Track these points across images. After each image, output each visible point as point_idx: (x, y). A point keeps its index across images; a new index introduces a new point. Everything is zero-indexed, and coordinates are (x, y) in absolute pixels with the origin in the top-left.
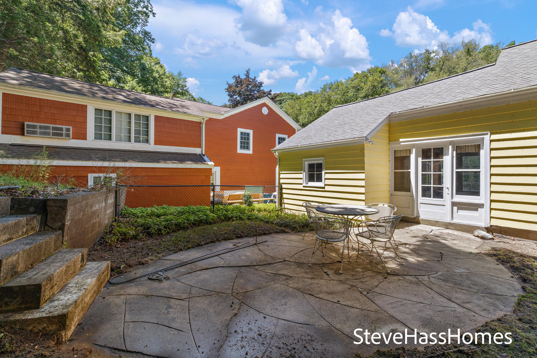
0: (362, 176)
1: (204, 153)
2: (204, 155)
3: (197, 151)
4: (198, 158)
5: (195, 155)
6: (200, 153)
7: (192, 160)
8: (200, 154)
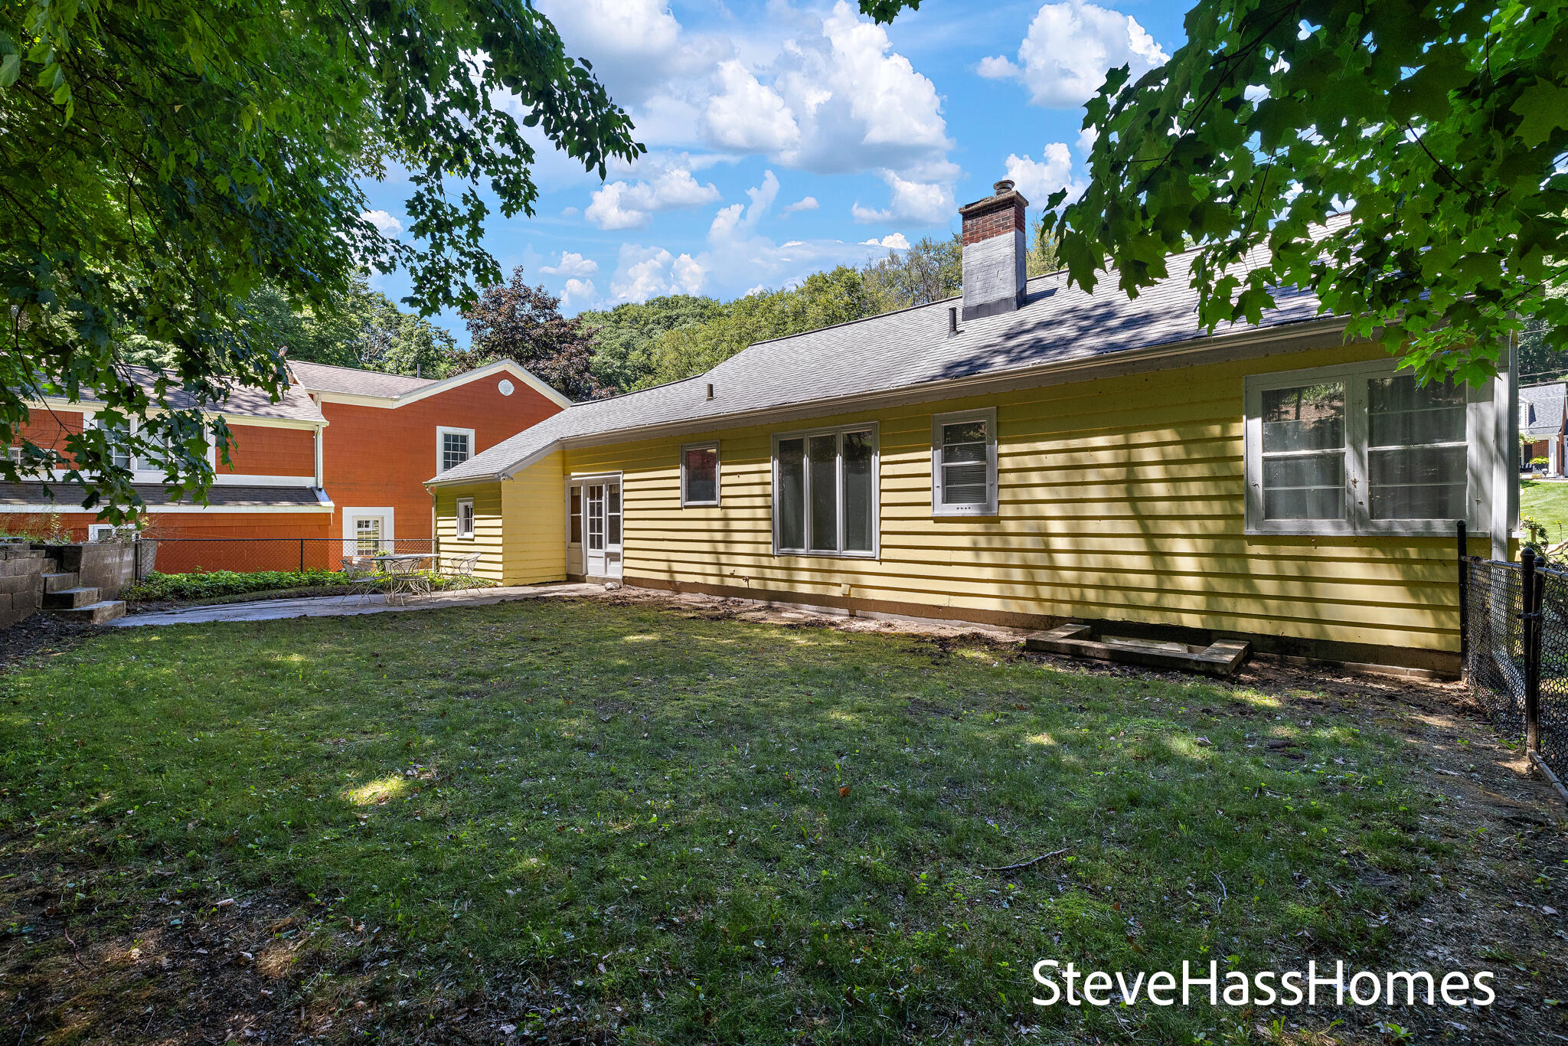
0: (499, 523)
1: (320, 485)
2: (320, 490)
3: (307, 482)
4: (307, 495)
5: (303, 489)
6: (314, 485)
7: (290, 499)
8: (311, 489)
